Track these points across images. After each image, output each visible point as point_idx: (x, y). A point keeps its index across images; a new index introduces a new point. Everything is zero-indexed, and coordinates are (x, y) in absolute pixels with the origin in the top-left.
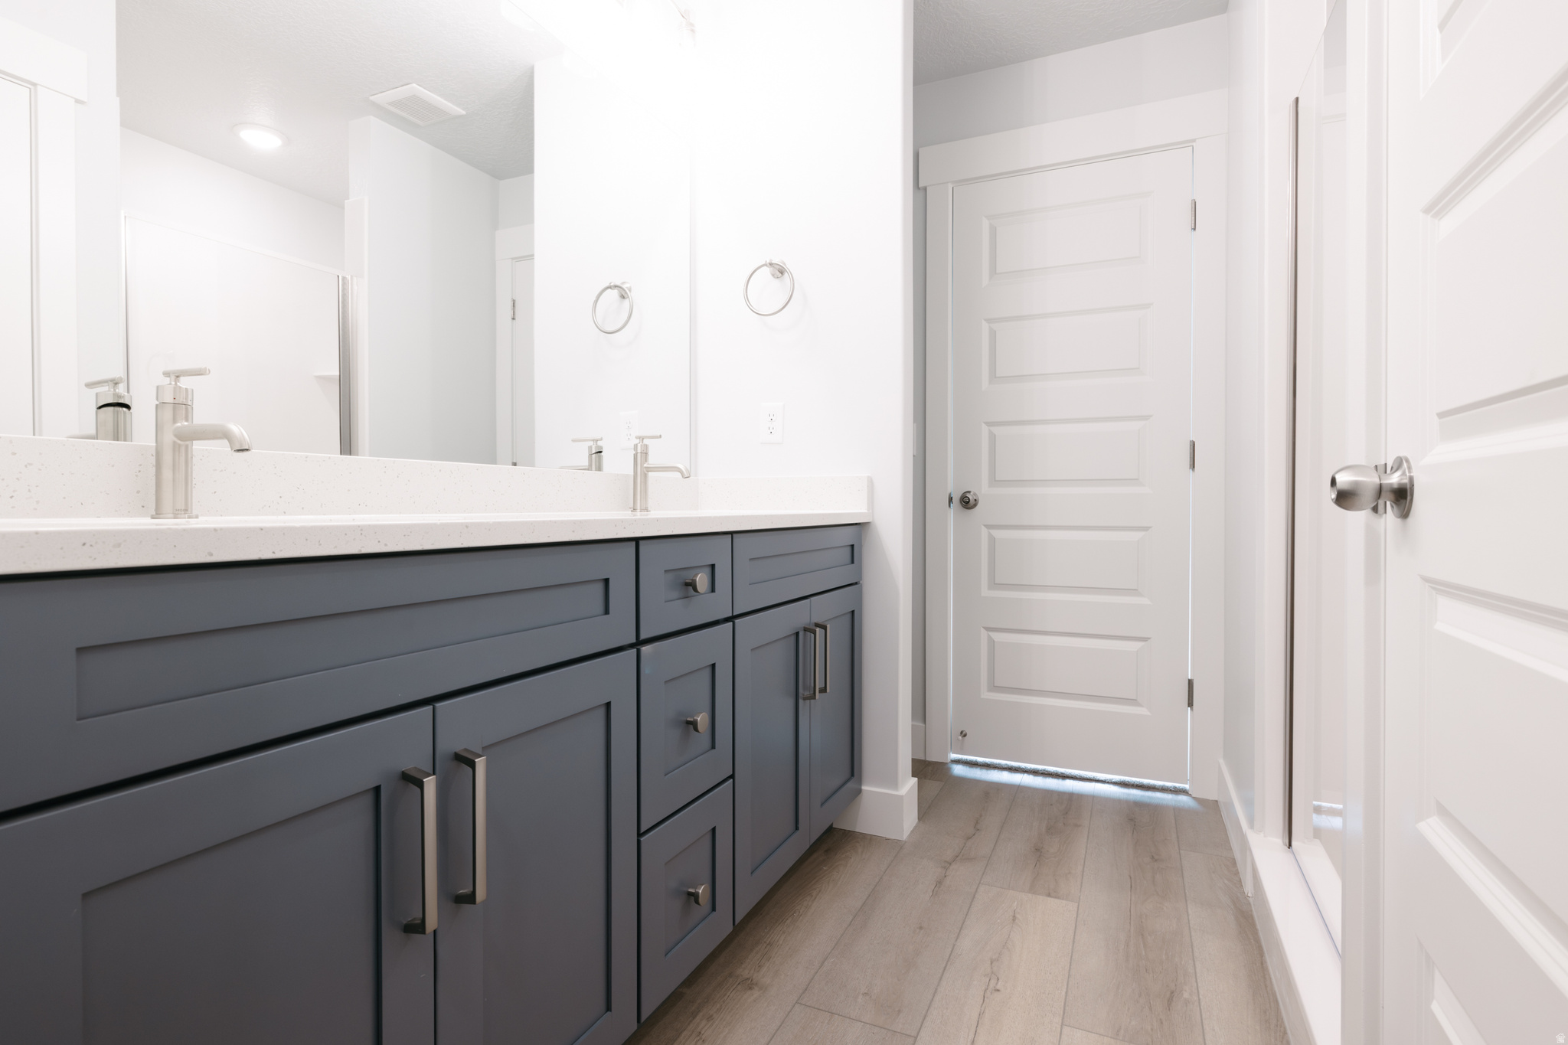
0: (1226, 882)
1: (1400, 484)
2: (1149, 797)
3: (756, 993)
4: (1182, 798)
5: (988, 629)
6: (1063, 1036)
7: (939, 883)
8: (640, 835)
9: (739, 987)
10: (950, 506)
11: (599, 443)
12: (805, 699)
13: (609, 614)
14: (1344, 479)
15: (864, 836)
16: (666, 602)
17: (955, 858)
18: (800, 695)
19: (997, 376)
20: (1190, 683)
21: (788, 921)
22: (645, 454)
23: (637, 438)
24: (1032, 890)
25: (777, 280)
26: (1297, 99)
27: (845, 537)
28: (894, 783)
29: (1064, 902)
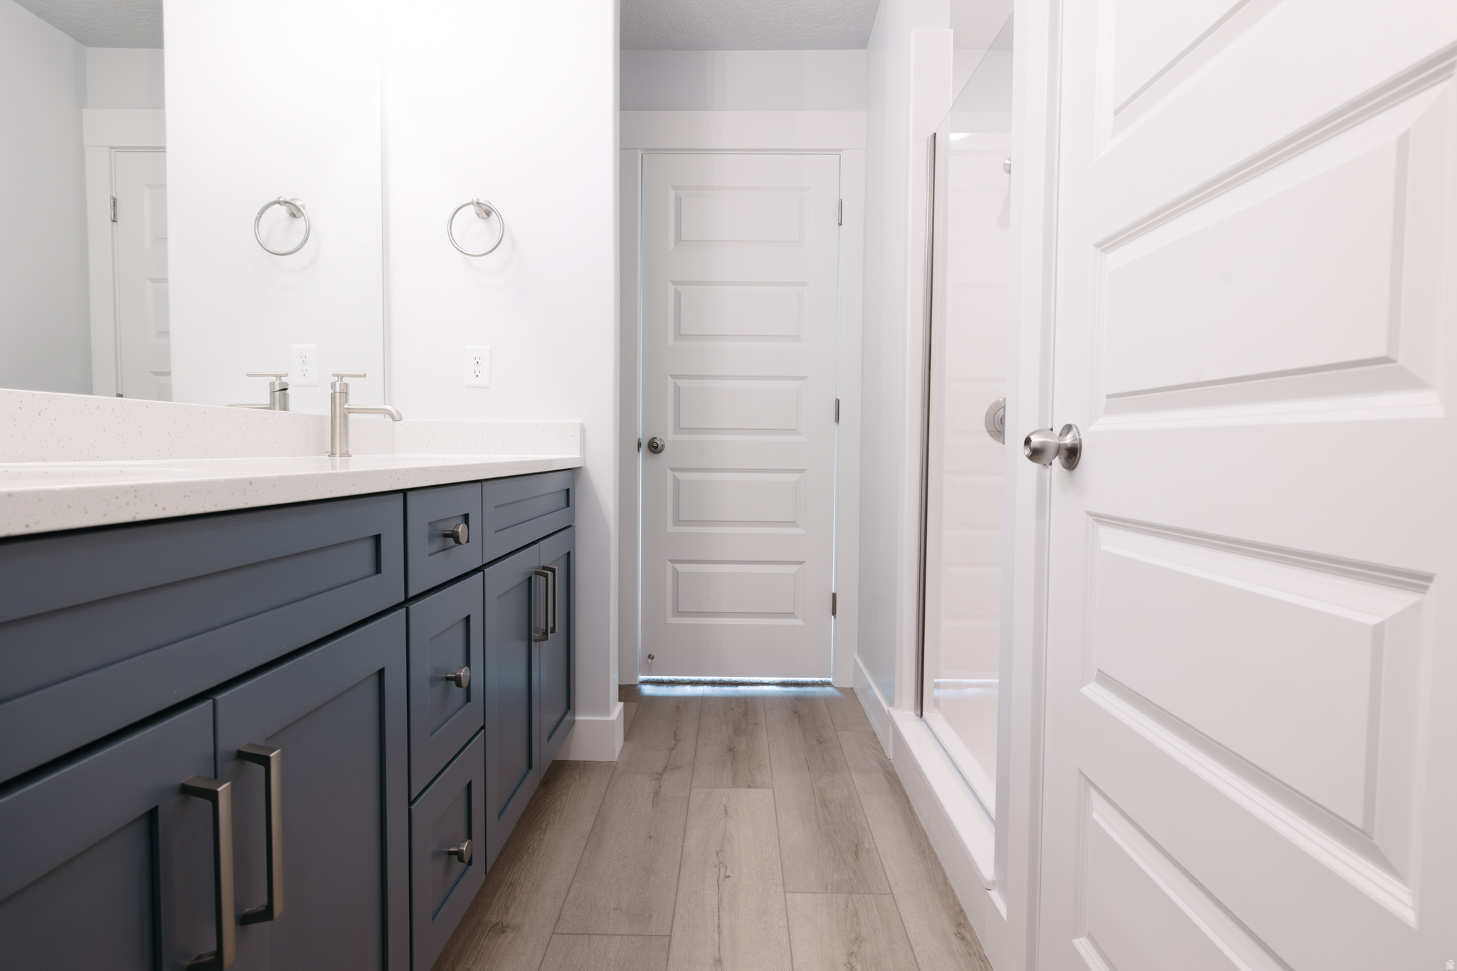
0: (873, 750)
1: (1071, 444)
2: (804, 692)
3: (510, 935)
4: (828, 689)
5: (673, 561)
6: (788, 902)
7: (656, 794)
8: (410, 803)
9: (491, 933)
10: (639, 450)
11: (284, 379)
12: (536, 641)
13: (380, 572)
14: (1036, 440)
15: (577, 763)
16: (429, 555)
17: (665, 769)
18: (533, 638)
19: (682, 333)
20: (834, 596)
21: (525, 858)
22: (345, 394)
23: (334, 375)
24: (735, 784)
25: (483, 220)
26: (935, 134)
27: (558, 483)
28: (607, 711)
29: (762, 790)
